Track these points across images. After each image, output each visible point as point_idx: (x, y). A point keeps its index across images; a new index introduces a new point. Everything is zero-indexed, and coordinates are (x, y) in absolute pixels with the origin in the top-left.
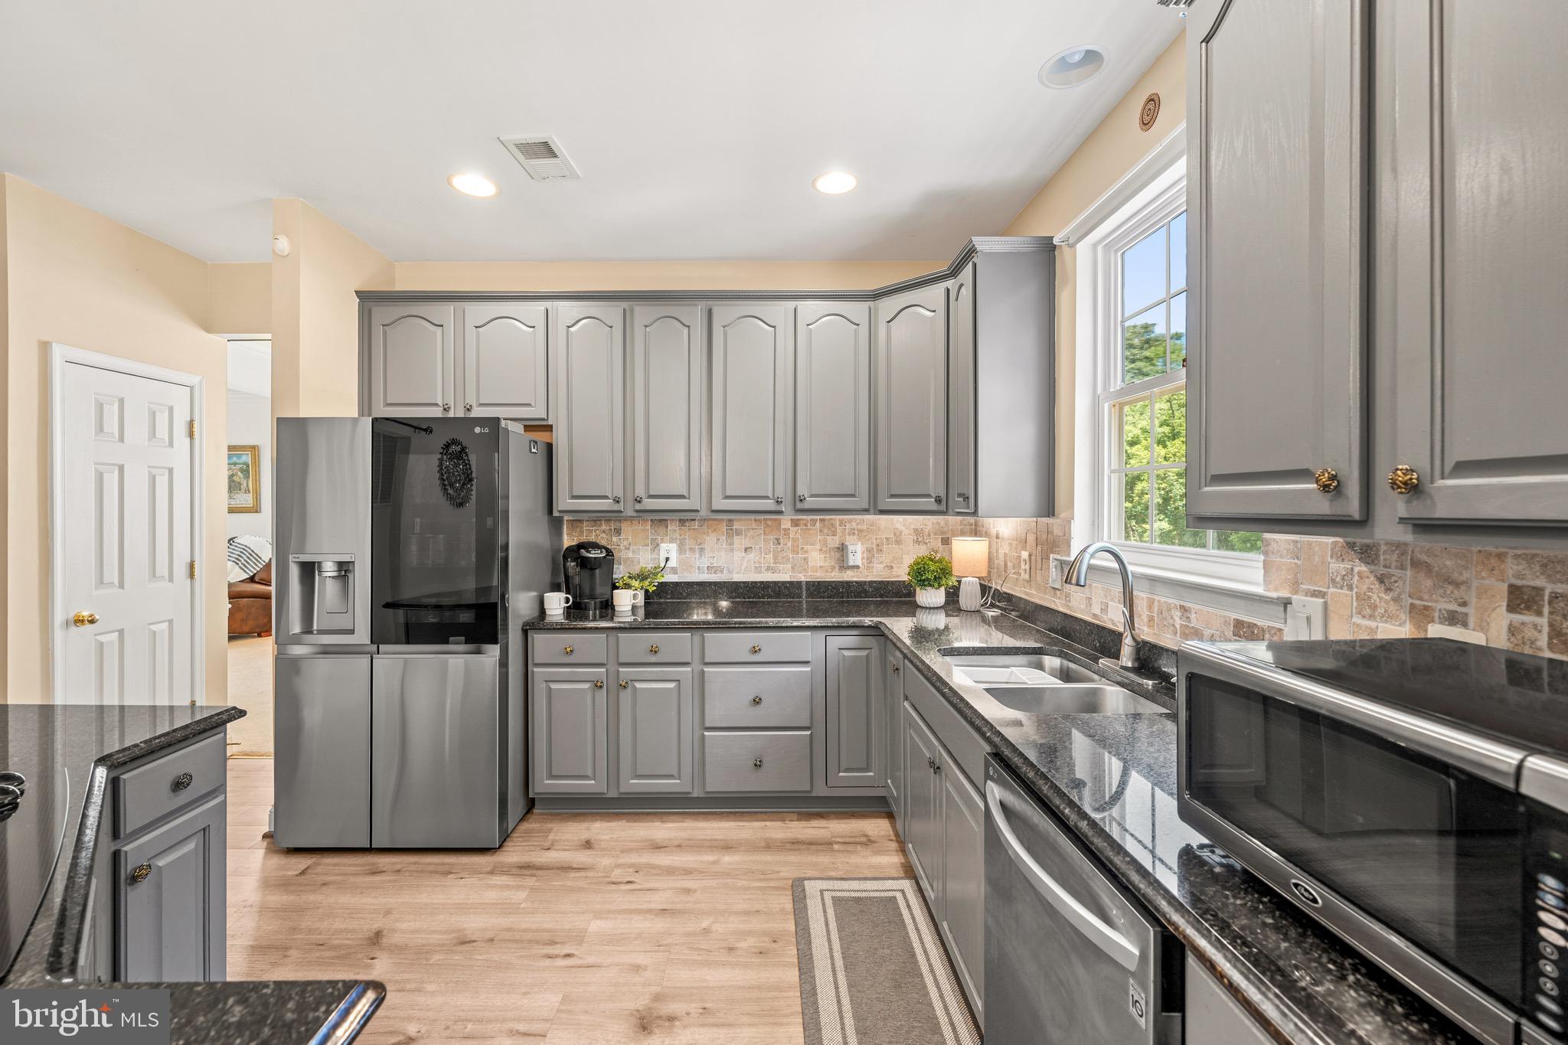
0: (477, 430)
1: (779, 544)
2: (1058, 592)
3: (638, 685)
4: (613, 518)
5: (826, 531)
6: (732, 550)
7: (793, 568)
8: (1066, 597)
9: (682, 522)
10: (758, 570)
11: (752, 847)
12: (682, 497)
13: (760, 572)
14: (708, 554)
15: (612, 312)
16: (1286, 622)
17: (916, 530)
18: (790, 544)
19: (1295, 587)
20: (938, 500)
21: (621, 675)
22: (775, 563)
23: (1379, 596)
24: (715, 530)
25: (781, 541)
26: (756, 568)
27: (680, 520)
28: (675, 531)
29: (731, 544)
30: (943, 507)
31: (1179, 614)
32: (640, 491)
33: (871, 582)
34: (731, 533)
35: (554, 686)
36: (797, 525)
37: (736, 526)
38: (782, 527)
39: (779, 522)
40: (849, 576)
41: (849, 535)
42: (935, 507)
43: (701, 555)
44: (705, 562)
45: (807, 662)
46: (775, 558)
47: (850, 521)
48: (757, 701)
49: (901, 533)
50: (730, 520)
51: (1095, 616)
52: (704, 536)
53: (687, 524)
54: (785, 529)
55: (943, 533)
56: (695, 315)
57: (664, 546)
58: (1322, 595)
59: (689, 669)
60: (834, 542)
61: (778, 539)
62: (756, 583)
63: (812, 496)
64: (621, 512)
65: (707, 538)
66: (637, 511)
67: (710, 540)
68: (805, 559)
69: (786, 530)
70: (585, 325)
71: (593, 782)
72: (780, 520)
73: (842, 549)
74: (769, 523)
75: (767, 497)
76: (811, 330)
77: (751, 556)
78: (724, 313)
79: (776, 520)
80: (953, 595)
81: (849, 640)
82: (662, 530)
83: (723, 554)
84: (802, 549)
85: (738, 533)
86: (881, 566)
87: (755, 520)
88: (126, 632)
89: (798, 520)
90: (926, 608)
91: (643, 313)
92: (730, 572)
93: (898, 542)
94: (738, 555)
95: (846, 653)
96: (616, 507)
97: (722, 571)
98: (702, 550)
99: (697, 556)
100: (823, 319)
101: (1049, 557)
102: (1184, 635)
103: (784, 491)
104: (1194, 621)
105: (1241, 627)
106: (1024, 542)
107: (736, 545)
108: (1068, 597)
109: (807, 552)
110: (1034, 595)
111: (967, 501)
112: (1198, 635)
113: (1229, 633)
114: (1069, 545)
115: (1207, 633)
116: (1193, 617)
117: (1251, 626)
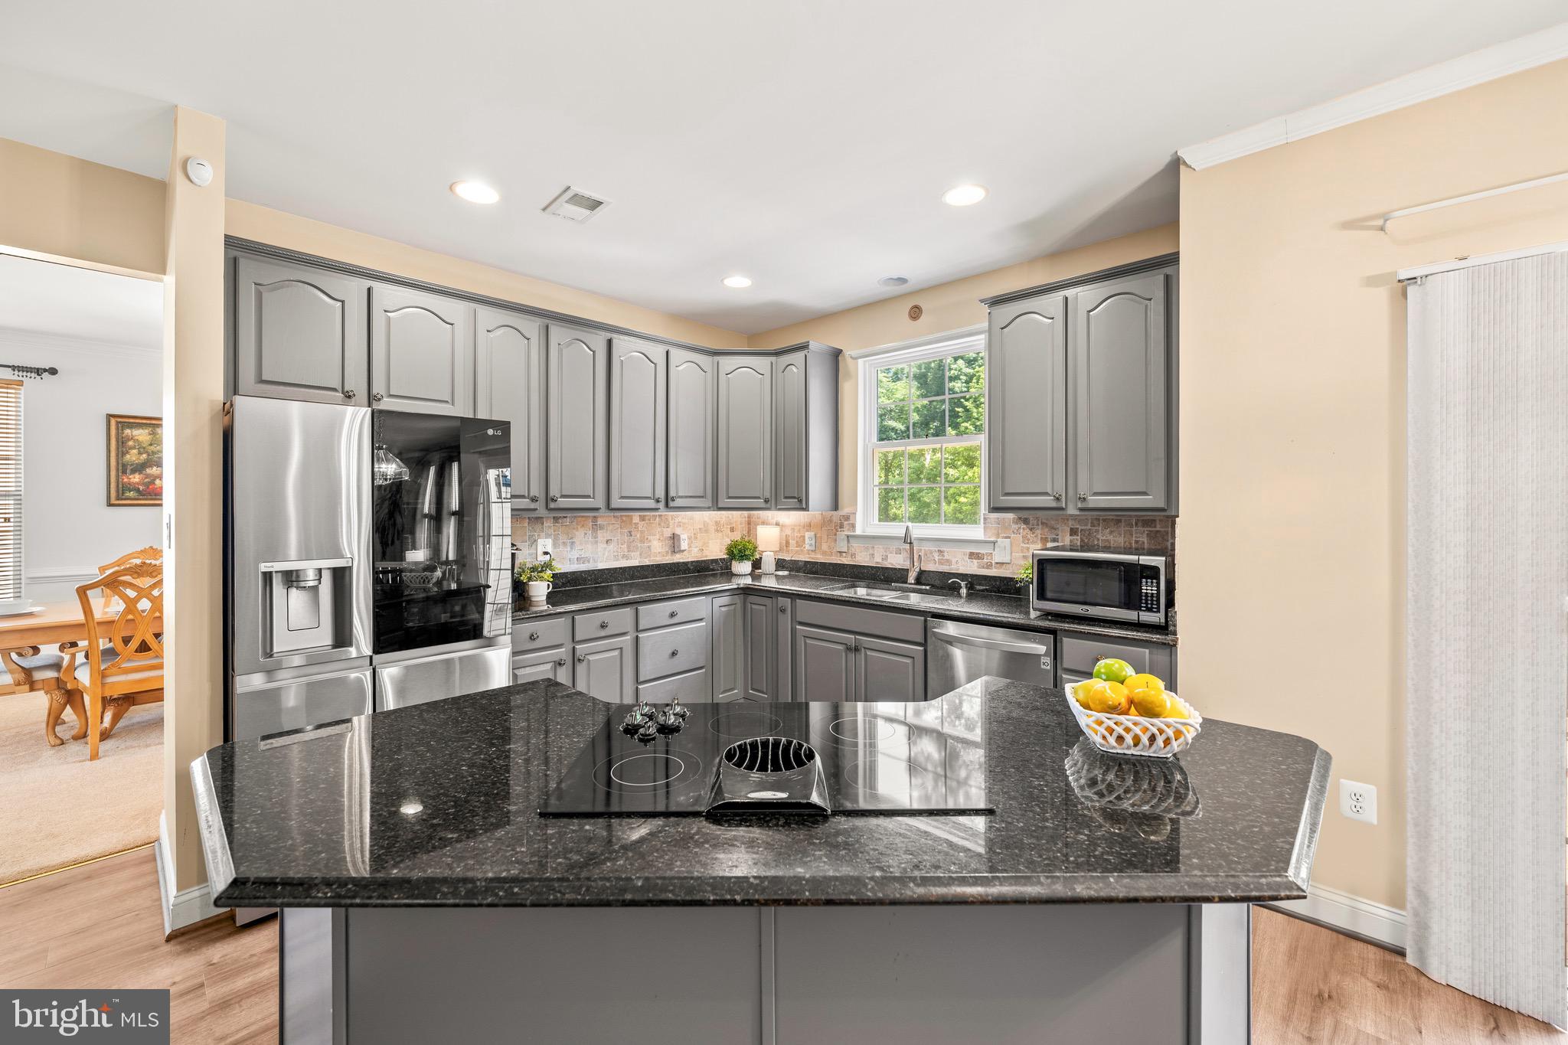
0: (490, 432)
1: (631, 535)
2: (844, 554)
3: (591, 658)
5: (662, 524)
6: (596, 542)
7: (641, 555)
9: (556, 519)
10: (616, 558)
12: (588, 497)
13: (617, 560)
14: (578, 547)
15: (528, 326)
16: (994, 550)
17: (716, 522)
18: (638, 536)
19: (998, 536)
20: (766, 501)
21: (577, 651)
22: (629, 551)
23: (1030, 535)
24: (583, 526)
25: (633, 533)
26: (615, 556)
27: (554, 518)
28: (550, 527)
29: (596, 537)
30: (768, 505)
31: (937, 554)
32: (556, 492)
33: (692, 562)
34: (596, 527)
35: (519, 672)
36: (643, 520)
37: (600, 522)
38: (634, 522)
39: (631, 518)
40: (678, 558)
41: (677, 526)
42: (764, 505)
43: (572, 548)
44: (575, 554)
45: (701, 619)
46: (628, 548)
47: (678, 517)
48: (674, 654)
49: (708, 524)
50: (595, 517)
51: (877, 563)
52: (574, 531)
53: (560, 521)
56: (596, 340)
57: (540, 542)
58: (1009, 538)
59: (629, 637)
60: (668, 533)
61: (630, 532)
62: (616, 568)
63: (679, 496)
65: (577, 533)
66: (550, 509)
67: (580, 534)
68: (649, 547)
69: (636, 524)
73: (674, 538)
74: (624, 518)
75: (648, 498)
76: (678, 371)
77: (611, 547)
79: (628, 516)
80: (757, 565)
81: (724, 600)
82: (538, 527)
83: (589, 546)
84: (647, 539)
85: (601, 527)
86: (696, 550)
87: (614, 516)
89: (644, 516)
90: (742, 575)
91: (557, 333)
92: (597, 561)
93: (707, 531)
94: (602, 546)
95: (723, 609)
96: (533, 506)
97: (589, 562)
98: (573, 543)
99: (569, 549)
100: (687, 365)
101: (836, 535)
102: (941, 563)
103: (660, 493)
104: (947, 557)
105: (972, 555)
106: (809, 526)
107: (600, 538)
108: (853, 555)
109: (650, 541)
110: (820, 558)
111: (800, 501)
112: (949, 562)
113: (966, 558)
114: (853, 526)
115: (954, 560)
116: (945, 554)
117: (978, 554)
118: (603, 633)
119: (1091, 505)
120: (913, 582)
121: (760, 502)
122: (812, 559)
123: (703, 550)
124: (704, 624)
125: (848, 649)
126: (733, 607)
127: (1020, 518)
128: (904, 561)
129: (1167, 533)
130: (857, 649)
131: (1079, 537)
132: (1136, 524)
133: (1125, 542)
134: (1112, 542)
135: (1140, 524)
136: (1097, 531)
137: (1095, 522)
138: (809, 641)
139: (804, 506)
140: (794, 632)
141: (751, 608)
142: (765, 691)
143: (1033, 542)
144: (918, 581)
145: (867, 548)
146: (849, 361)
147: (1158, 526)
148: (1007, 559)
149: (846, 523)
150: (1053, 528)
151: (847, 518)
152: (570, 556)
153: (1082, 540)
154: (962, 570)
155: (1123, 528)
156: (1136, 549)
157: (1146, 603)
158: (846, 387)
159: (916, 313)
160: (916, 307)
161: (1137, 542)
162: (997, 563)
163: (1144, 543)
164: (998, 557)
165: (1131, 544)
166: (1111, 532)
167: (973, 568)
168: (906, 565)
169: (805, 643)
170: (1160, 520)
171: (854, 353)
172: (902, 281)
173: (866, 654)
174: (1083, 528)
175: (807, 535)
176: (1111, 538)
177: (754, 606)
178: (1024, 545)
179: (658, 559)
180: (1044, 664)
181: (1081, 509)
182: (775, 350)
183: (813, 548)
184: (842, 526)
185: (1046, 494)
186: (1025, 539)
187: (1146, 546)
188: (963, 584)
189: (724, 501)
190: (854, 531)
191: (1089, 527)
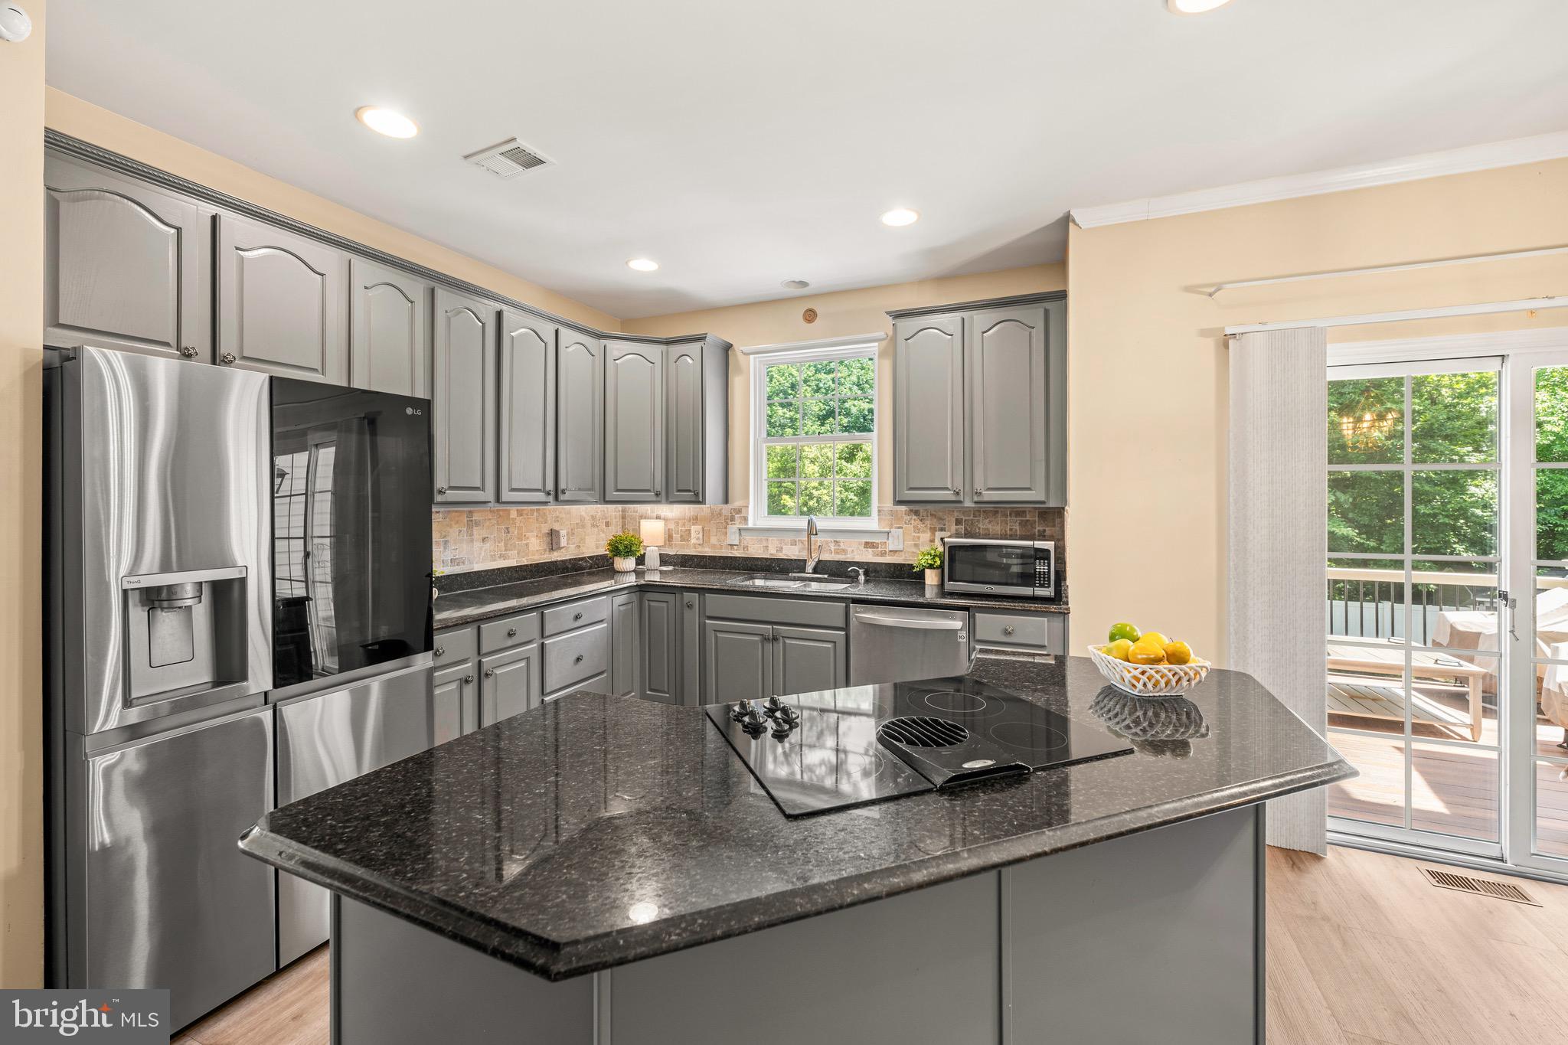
0: (409, 411)
1: (508, 532)
2: (735, 547)
5: (540, 519)
6: (472, 541)
7: (518, 553)
10: (494, 558)
13: (495, 560)
14: (452, 546)
16: (888, 539)
17: (592, 516)
18: (516, 532)
19: (891, 526)
20: (657, 494)
22: (506, 550)
24: (457, 522)
25: (510, 530)
26: (491, 556)
29: (472, 535)
30: (658, 499)
31: (833, 545)
34: (471, 524)
36: (521, 515)
37: (476, 517)
38: (511, 517)
39: (508, 512)
40: (557, 556)
41: (555, 521)
42: (654, 499)
43: (445, 548)
44: (449, 555)
45: (602, 621)
46: (506, 545)
47: (555, 510)
48: (578, 659)
49: (584, 519)
50: (470, 512)
51: (772, 554)
54: (513, 518)
55: (606, 518)
58: (902, 528)
60: (546, 529)
61: (507, 528)
62: (493, 570)
63: (569, 490)
67: (454, 532)
68: (527, 545)
72: (510, 510)
73: (553, 534)
74: (501, 513)
75: (538, 490)
77: (488, 545)
79: (506, 510)
83: (465, 546)
84: (525, 536)
85: (477, 524)
86: (574, 546)
87: (491, 512)
89: (521, 511)
92: (471, 563)
93: (583, 526)
94: (477, 544)
95: (622, 608)
97: (464, 563)
98: (446, 542)
99: (442, 549)
100: (575, 347)
101: (726, 528)
102: (837, 552)
103: (550, 486)
104: (842, 546)
105: (867, 545)
106: (695, 520)
107: (476, 536)
108: (745, 548)
109: (528, 538)
110: (708, 551)
111: (697, 495)
112: (844, 551)
113: (862, 547)
114: (746, 519)
115: (850, 550)
116: (842, 544)
117: (872, 543)
118: (510, 643)
119: (986, 499)
120: (811, 571)
121: (651, 495)
122: (699, 552)
123: (579, 546)
124: (606, 625)
125: (765, 639)
126: (630, 606)
127: (911, 511)
128: (799, 552)
129: (1035, 522)
130: (775, 639)
131: (963, 527)
132: (1010, 514)
133: (1001, 530)
134: (991, 530)
135: (1013, 514)
136: (978, 521)
137: (977, 514)
138: (720, 635)
139: (701, 499)
140: (703, 628)
141: (649, 605)
142: (666, 690)
143: (924, 532)
144: (815, 571)
145: (761, 540)
146: (741, 358)
147: (1028, 516)
148: (900, 548)
149: (737, 516)
150: (941, 519)
151: (739, 511)
152: (443, 558)
153: (966, 529)
154: (857, 559)
155: (1000, 518)
156: (1011, 536)
157: (1040, 581)
158: (737, 382)
159: (810, 316)
160: (810, 310)
161: (1011, 530)
162: (891, 551)
163: (1016, 530)
164: (892, 545)
165: (1006, 531)
166: (990, 522)
167: (869, 557)
168: (804, 555)
169: (716, 637)
170: (1030, 511)
171: (745, 349)
172: (803, 284)
173: (784, 643)
174: (967, 518)
175: (694, 529)
176: (990, 526)
177: (652, 604)
178: (916, 535)
179: (536, 557)
180: (960, 637)
181: (976, 503)
182: (666, 339)
183: (701, 542)
184: (732, 519)
185: (947, 489)
186: (917, 529)
187: (1018, 533)
188: (861, 571)
189: (612, 494)
190: (747, 524)
191: (972, 517)
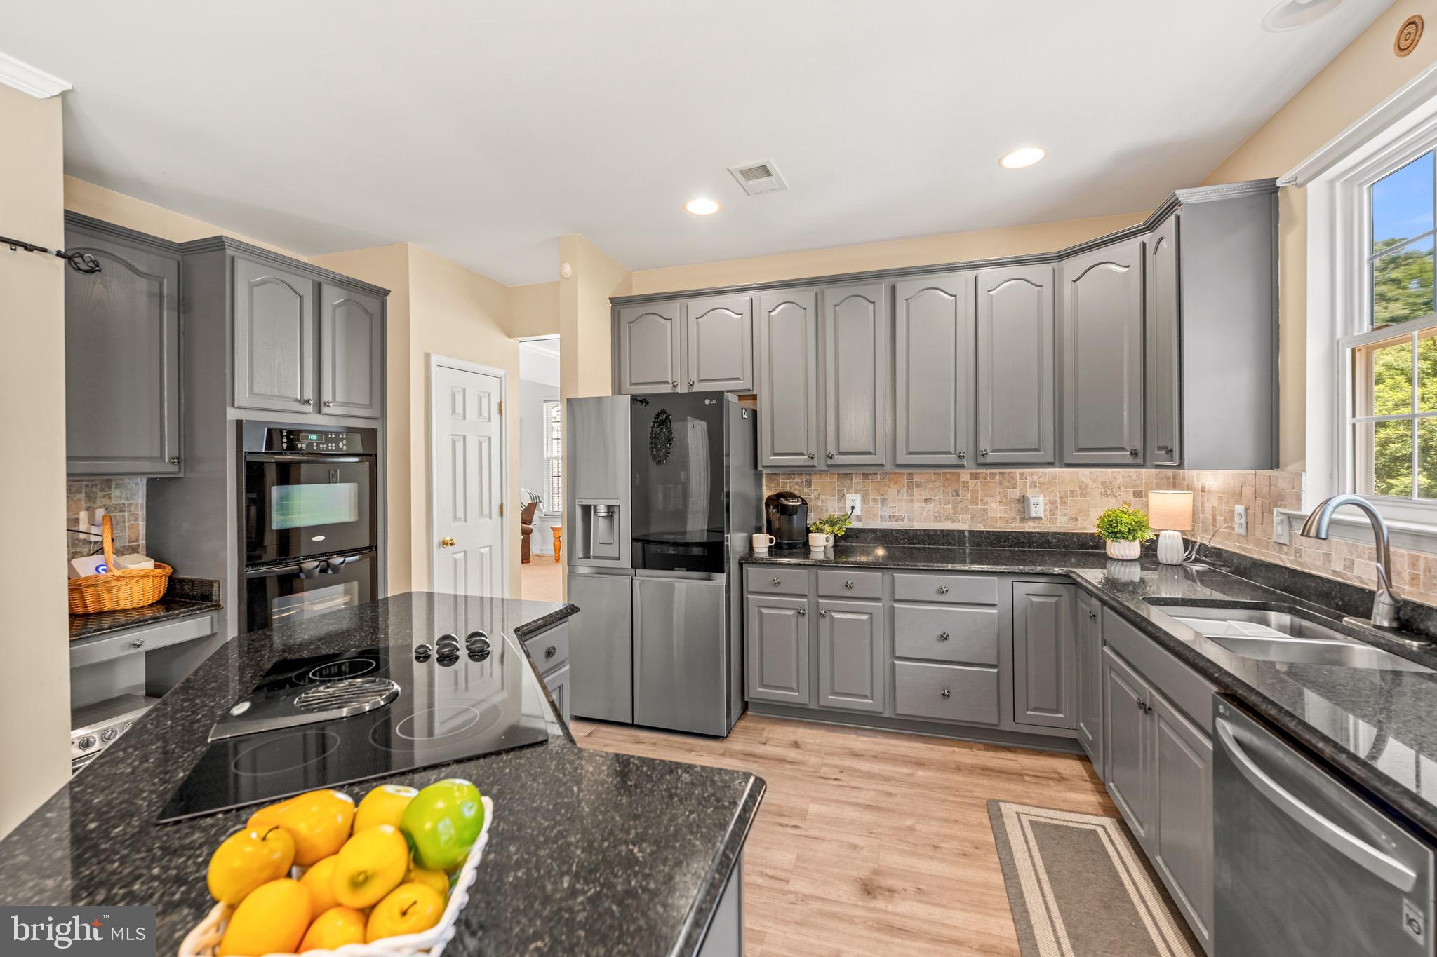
0: (707, 402)
1: (958, 495)
2: (1285, 548)
3: (836, 615)
4: (807, 471)
5: (1006, 484)
6: (912, 501)
7: (972, 518)
8: (1296, 553)
9: (866, 475)
10: (938, 519)
11: (943, 767)
12: (869, 453)
13: (940, 521)
14: (889, 504)
15: (806, 297)
17: (1104, 484)
18: (969, 496)
20: (1134, 454)
21: (820, 606)
22: (955, 514)
24: (896, 483)
25: (960, 493)
26: (936, 517)
27: (864, 474)
28: (859, 483)
29: (912, 495)
30: (1140, 460)
32: (831, 449)
33: (1054, 534)
34: (911, 486)
35: (764, 611)
36: (976, 478)
37: (916, 479)
38: (962, 480)
39: (958, 475)
40: (1030, 527)
41: (1030, 487)
42: (1130, 460)
43: (883, 505)
44: (887, 511)
45: (993, 605)
46: (954, 509)
47: (1031, 475)
48: (943, 638)
49: (1087, 486)
50: (910, 474)
51: (1335, 573)
52: (887, 488)
53: (870, 477)
54: (963, 482)
55: (1134, 486)
56: (880, 292)
57: (849, 497)
59: (881, 604)
60: (1015, 494)
61: (957, 491)
62: (935, 531)
63: (994, 451)
64: (814, 466)
65: (889, 490)
66: (829, 466)
67: (892, 492)
68: (985, 510)
69: (965, 483)
70: (782, 310)
71: (797, 694)
72: (959, 474)
73: (1023, 501)
74: (948, 476)
75: (949, 453)
76: (992, 295)
77: (931, 506)
78: (905, 288)
80: (1150, 550)
81: (1037, 586)
82: (848, 482)
83: (904, 504)
84: (982, 500)
85: (918, 485)
86: (1065, 519)
87: (935, 474)
88: (468, 553)
89: (977, 473)
90: (1119, 560)
91: (833, 295)
92: (910, 520)
93: (1084, 495)
94: (918, 505)
95: (1034, 599)
96: (810, 463)
97: (903, 520)
98: (884, 500)
99: (880, 505)
100: (1005, 285)
101: (1272, 511)
103: (966, 447)
106: (1239, 495)
107: (916, 496)
109: (986, 503)
110: (1252, 550)
114: (1298, 498)
118: (848, 593)
120: (1379, 623)
121: (1126, 456)
122: (1244, 549)
123: (1077, 519)
124: (999, 611)
125: (1142, 705)
126: (1053, 600)
128: (1375, 575)
149: (1289, 492)
151: (1291, 483)
152: (880, 512)
158: (1288, 242)
159: (1410, 36)
160: (1410, 24)
168: (1381, 583)
169: (1111, 677)
171: (1301, 175)
175: (1237, 508)
179: (998, 525)
182: (1146, 223)
183: (1244, 532)
184: (1283, 497)
190: (1299, 508)
